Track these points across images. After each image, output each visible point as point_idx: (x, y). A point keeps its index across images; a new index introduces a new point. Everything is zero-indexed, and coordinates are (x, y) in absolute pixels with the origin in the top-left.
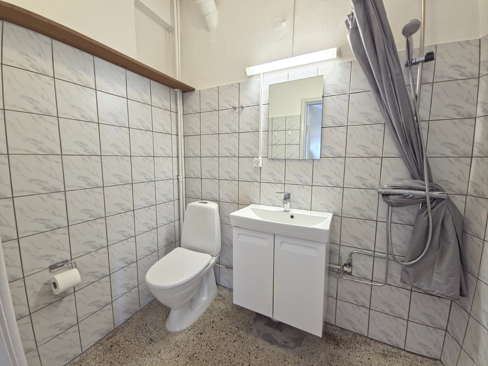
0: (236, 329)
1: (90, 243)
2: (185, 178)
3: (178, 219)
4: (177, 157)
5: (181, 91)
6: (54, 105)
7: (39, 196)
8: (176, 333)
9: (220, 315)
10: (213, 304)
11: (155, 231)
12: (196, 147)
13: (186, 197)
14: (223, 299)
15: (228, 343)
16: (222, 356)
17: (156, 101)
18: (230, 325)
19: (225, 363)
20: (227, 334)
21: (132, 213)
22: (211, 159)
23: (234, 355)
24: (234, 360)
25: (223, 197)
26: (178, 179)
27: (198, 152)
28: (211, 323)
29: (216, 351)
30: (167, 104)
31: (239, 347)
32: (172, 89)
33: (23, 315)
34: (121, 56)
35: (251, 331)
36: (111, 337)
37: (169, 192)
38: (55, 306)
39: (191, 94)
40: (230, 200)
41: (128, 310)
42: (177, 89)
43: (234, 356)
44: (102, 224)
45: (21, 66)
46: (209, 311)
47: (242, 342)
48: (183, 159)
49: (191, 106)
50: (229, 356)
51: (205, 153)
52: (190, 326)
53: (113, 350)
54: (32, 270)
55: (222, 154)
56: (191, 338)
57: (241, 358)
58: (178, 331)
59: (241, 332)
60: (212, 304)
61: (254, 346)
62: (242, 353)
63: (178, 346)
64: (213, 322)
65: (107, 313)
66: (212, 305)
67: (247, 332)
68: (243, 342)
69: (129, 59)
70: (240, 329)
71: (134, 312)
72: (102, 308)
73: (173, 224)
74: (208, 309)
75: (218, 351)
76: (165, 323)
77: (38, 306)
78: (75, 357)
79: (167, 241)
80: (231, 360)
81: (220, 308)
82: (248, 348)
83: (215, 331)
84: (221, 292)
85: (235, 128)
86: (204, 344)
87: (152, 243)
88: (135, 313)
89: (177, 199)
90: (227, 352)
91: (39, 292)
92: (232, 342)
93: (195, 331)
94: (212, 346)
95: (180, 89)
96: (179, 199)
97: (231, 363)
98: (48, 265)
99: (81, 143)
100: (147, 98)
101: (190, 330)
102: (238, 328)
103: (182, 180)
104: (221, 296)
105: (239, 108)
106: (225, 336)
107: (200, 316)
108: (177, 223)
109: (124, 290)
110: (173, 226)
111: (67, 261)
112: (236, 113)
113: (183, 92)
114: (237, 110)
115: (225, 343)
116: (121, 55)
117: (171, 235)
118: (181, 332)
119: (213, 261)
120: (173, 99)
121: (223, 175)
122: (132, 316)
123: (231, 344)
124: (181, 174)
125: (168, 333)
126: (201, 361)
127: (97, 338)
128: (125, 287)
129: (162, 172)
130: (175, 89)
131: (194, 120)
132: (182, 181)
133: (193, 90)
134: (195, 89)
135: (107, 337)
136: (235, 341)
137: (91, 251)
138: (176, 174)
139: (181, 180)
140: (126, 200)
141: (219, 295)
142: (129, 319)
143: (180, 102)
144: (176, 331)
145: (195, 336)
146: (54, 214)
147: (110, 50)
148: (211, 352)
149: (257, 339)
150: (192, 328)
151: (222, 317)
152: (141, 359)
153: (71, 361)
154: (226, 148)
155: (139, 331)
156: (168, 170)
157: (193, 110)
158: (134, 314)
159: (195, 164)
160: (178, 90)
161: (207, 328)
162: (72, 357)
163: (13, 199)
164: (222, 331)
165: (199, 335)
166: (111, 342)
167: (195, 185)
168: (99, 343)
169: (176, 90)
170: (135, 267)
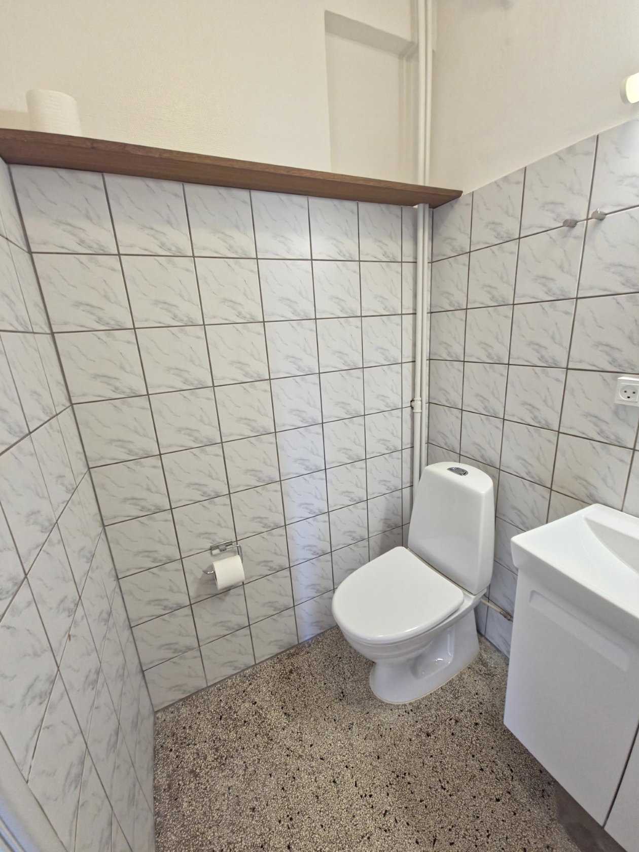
0: (507, 773)
1: (260, 519)
2: (429, 403)
3: (409, 485)
4: (412, 362)
5: (427, 206)
6: (198, 305)
7: (190, 452)
8: (382, 705)
9: (476, 711)
10: (463, 676)
11: (364, 505)
12: (455, 338)
13: (428, 443)
14: (488, 674)
15: (480, 794)
16: (460, 817)
17: (370, 248)
18: (493, 752)
19: (464, 837)
20: (482, 770)
21: (322, 474)
22: (488, 369)
23: (488, 831)
24: (486, 844)
25: (510, 461)
26: (412, 408)
27: (458, 350)
28: (452, 721)
29: (450, 795)
30: (393, 249)
31: (503, 821)
32: (405, 209)
33: (182, 606)
34: (290, 173)
35: (543, 796)
36: (293, 655)
37: (392, 434)
38: (220, 599)
39: (452, 206)
40: (528, 473)
41: (318, 622)
42: (418, 204)
43: (488, 836)
44: (276, 491)
45: (146, 250)
46: (453, 688)
47: (515, 814)
48: (426, 363)
49: (449, 238)
50: (477, 827)
51: (475, 351)
52: (410, 704)
53: (292, 681)
54: (191, 550)
55: (518, 358)
56: (408, 733)
57: (503, 849)
58: (388, 702)
59: (519, 787)
60: (461, 674)
61: (540, 838)
62: (507, 838)
63: (381, 736)
64: (457, 721)
65: (287, 620)
66: (460, 678)
67: (533, 796)
68: (517, 815)
69: (304, 175)
70: (516, 778)
71: (327, 627)
72: (281, 611)
73: (398, 493)
74: (450, 683)
75: (455, 797)
76: (369, 672)
77: (199, 596)
78: (246, 668)
79: (385, 523)
80: (477, 839)
81: (477, 694)
82: (524, 834)
83: (457, 745)
84: (485, 655)
85: (568, 285)
86: (430, 762)
87: (358, 525)
88: (330, 629)
89: (409, 446)
90: (474, 816)
91: (200, 579)
92: (491, 799)
93: (417, 722)
94: (444, 779)
95: (425, 203)
96: (412, 447)
97: (476, 846)
98: (208, 546)
99: (239, 363)
100: (350, 247)
101: (408, 713)
102: (511, 770)
103: (420, 411)
104: (485, 664)
105: (587, 219)
106: (476, 772)
107: (432, 692)
108: (407, 492)
109: (312, 593)
110: (398, 498)
111: (230, 543)
112: (576, 237)
113: (434, 206)
114: (579, 230)
115: (475, 792)
116: (289, 171)
117: (393, 513)
118: (392, 707)
119: (469, 602)
120: (408, 232)
121: (515, 410)
122: (325, 632)
123: (486, 801)
124: (418, 398)
125: (371, 696)
126: (416, 800)
127: (275, 650)
128: (314, 589)
129: (378, 397)
130: (414, 207)
131: (455, 270)
132: (421, 413)
133: (455, 195)
134: (461, 192)
135: (288, 652)
136: (498, 800)
137: (262, 531)
138: (408, 397)
139: (417, 410)
140: (312, 452)
141: (481, 660)
142: (319, 635)
143: (423, 235)
144: (383, 701)
145: (415, 734)
146: (210, 476)
147: (267, 170)
148: (439, 790)
149: (554, 826)
150: (412, 710)
151: (478, 721)
152: (323, 723)
153: (241, 671)
154: (531, 343)
155: (329, 665)
156: (392, 390)
157: (453, 250)
158: (328, 630)
159: (450, 374)
160: (421, 205)
161: (442, 727)
162: (243, 667)
163: (161, 457)
164: (473, 756)
165: (424, 737)
166: (292, 663)
167: (449, 421)
168: (278, 658)
169: (416, 207)
170: (328, 561)
